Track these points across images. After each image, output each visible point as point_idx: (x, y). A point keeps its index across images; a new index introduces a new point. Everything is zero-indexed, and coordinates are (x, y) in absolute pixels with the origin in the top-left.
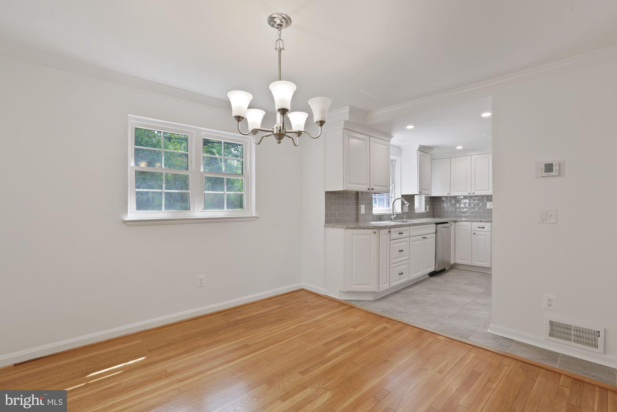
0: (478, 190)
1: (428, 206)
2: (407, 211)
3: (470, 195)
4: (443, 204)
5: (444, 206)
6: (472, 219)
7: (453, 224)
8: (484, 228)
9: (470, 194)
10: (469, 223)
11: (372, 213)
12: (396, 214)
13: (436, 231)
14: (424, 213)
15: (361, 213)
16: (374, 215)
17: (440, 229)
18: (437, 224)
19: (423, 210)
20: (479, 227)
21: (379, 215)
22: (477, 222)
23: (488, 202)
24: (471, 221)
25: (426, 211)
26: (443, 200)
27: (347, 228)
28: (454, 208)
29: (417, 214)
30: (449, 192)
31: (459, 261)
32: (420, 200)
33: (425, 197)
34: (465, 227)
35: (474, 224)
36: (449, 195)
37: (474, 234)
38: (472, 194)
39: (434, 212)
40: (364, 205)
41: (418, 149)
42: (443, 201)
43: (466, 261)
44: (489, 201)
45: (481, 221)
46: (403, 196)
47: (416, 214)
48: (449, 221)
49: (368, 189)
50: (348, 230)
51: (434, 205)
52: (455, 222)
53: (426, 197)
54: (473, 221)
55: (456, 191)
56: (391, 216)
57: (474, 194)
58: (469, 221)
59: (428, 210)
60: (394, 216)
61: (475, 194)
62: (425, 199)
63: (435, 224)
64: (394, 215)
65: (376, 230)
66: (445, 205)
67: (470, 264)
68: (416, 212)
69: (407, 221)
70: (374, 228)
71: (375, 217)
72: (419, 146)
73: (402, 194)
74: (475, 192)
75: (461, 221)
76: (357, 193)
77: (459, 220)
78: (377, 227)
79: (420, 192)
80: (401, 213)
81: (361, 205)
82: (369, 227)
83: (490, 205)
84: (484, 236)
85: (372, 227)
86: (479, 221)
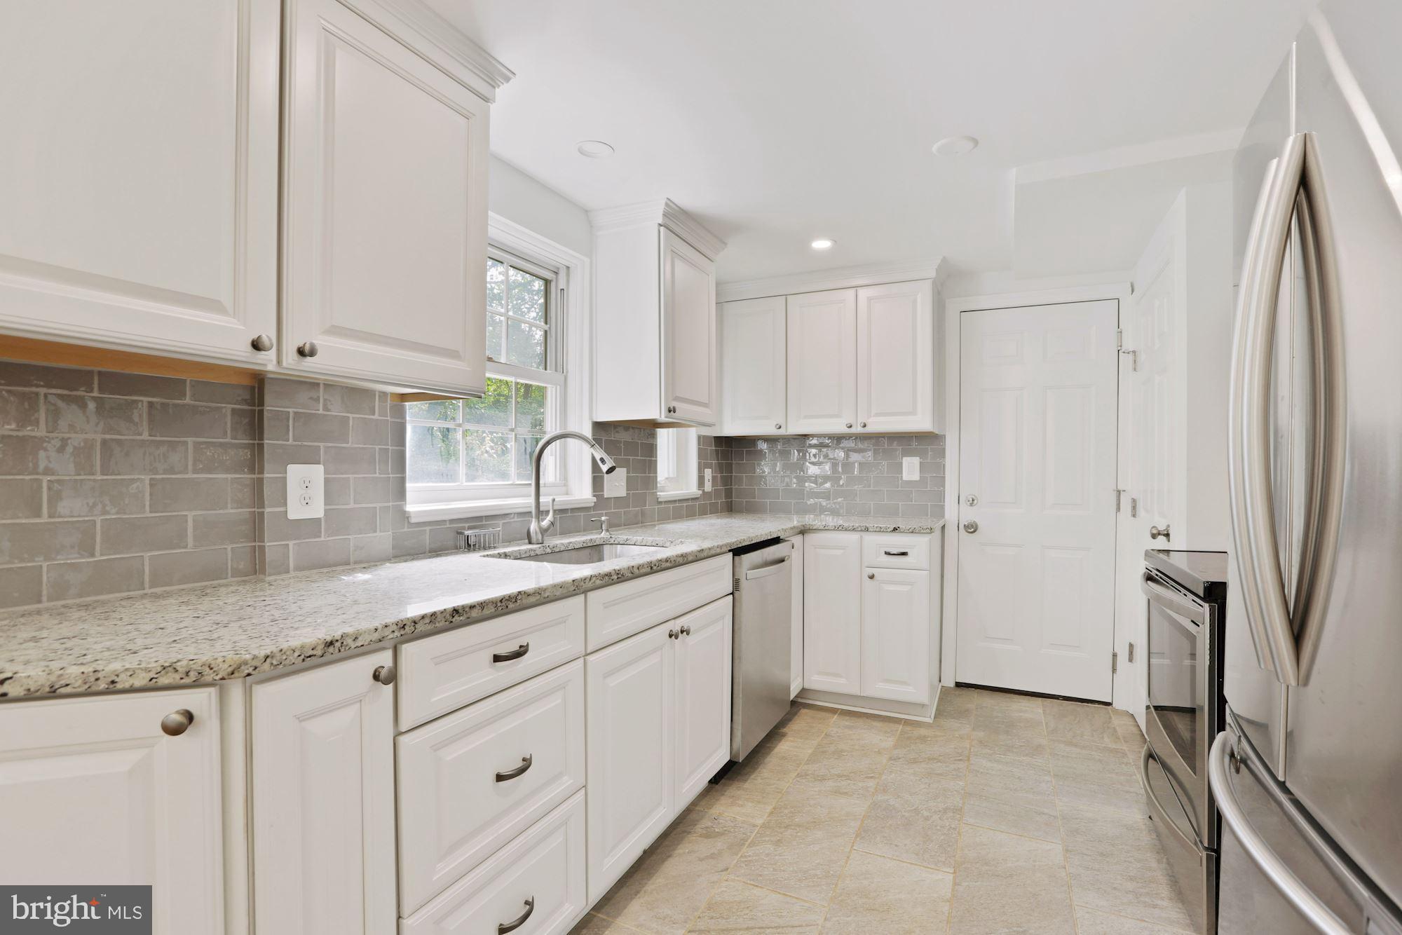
0: (877, 415)
1: (708, 473)
2: (622, 492)
3: (853, 430)
4: (759, 465)
5: (764, 472)
6: (867, 522)
7: (797, 540)
8: (904, 554)
9: (851, 427)
10: (855, 536)
11: (398, 507)
12: (556, 508)
13: (736, 584)
14: (696, 499)
15: (292, 516)
16: (413, 520)
17: (751, 574)
18: (738, 551)
19: (690, 488)
20: (887, 553)
21: (452, 521)
22: (880, 531)
23: (904, 459)
24: (861, 531)
25: (701, 492)
26: (761, 451)
28: (796, 477)
29: (666, 502)
30: (781, 421)
31: (816, 681)
32: (681, 448)
33: (699, 437)
34: (839, 552)
35: (870, 538)
36: (782, 432)
37: (872, 577)
38: (858, 429)
39: (729, 493)
40: (320, 467)
41: (660, 221)
42: (761, 454)
43: (843, 681)
45: (895, 529)
46: (599, 427)
47: (661, 503)
48: (785, 530)
49: (256, 345)
51: (729, 468)
52: (803, 532)
53: (702, 439)
54: (867, 530)
55: (805, 417)
57: (865, 426)
58: (854, 530)
59: (708, 487)
60: (545, 523)
61: (869, 429)
62: (699, 444)
63: (731, 554)
64: (540, 513)
65: (193, 702)
66: (767, 470)
67: (856, 692)
68: (660, 500)
69: (612, 542)
70: (164, 680)
71: (428, 528)
72: (667, 204)
73: (595, 420)
74: (870, 420)
75: (822, 528)
76: (253, 388)
77: (817, 523)
78: (208, 669)
79: (670, 411)
80: (593, 504)
81: (289, 467)
82: (113, 682)
83: (911, 468)
84: (905, 588)
85: (144, 678)
86: (889, 530)
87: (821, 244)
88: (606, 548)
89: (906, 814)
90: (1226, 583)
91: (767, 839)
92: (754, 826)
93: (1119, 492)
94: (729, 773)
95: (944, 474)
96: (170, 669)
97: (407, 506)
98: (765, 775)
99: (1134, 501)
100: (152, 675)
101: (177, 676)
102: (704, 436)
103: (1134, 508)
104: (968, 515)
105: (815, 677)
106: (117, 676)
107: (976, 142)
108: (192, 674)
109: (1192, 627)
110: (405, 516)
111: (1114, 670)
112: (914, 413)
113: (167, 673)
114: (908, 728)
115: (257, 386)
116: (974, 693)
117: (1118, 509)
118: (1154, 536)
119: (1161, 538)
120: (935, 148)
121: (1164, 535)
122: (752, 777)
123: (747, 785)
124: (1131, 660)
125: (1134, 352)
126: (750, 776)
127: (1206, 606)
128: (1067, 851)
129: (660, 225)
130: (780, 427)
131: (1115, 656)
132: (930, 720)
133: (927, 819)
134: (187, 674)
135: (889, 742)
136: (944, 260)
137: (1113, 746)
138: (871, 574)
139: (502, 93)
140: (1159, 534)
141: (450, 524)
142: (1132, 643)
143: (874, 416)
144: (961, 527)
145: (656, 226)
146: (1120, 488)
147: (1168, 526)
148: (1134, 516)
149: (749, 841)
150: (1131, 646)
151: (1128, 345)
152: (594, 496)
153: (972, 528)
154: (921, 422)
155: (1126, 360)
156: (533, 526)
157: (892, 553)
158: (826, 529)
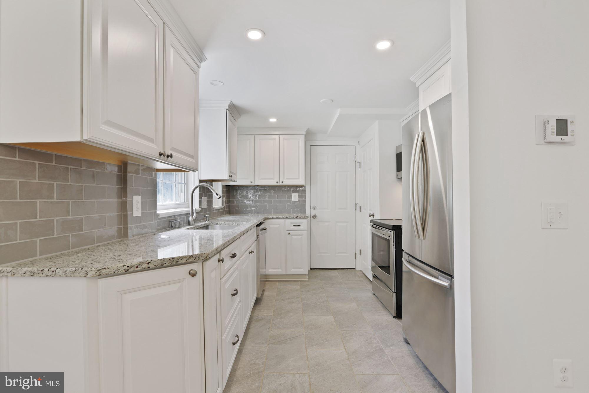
0: (287, 179)
2: (206, 207)
3: (279, 184)
6: (287, 215)
8: (299, 225)
10: (283, 220)
11: (156, 212)
13: (257, 236)
15: (134, 215)
16: (160, 217)
19: (220, 205)
20: (294, 225)
22: (292, 218)
24: (285, 218)
25: (222, 207)
27: (101, 274)
30: (252, 180)
34: (277, 226)
35: (288, 221)
36: (253, 184)
37: (289, 234)
38: (280, 184)
39: (229, 206)
40: (140, 197)
41: (227, 108)
43: (280, 270)
44: (294, 193)
45: (296, 217)
49: (161, 154)
50: (102, 282)
51: (229, 197)
52: (265, 219)
54: (287, 218)
55: (261, 179)
56: (189, 217)
57: (277, 183)
58: (283, 218)
59: (224, 204)
61: (284, 184)
62: (222, 188)
63: (256, 227)
65: (195, 267)
67: (284, 273)
68: (214, 209)
69: (212, 224)
70: (190, 260)
71: (162, 220)
72: (230, 102)
73: (200, 179)
74: (284, 181)
75: (271, 218)
76: (121, 166)
77: (270, 216)
78: (201, 256)
79: (230, 177)
80: (200, 211)
81: (134, 196)
82: (177, 262)
83: (295, 197)
84: (300, 237)
85: (185, 260)
86: (294, 218)
87: (273, 120)
88: (210, 226)
89: (313, 305)
90: (401, 226)
91: (277, 318)
92: (271, 316)
93: (356, 204)
94: (258, 301)
95: (306, 199)
96: (192, 257)
97: (158, 211)
98: (265, 302)
99: (360, 207)
100: (187, 259)
101: (193, 259)
102: (223, 185)
103: (360, 209)
104: (314, 212)
105: (270, 270)
106: (178, 260)
107: (333, 101)
108: (197, 258)
109: (388, 238)
110: (158, 215)
111: (356, 258)
112: (299, 179)
113: (191, 258)
114: (302, 283)
115: (122, 165)
116: (317, 271)
117: (356, 209)
118: (370, 216)
119: (372, 217)
120: (321, 101)
121: (372, 216)
122: (262, 303)
123: (261, 306)
124: (360, 254)
125: (360, 162)
126: (261, 303)
127: (392, 231)
128: (357, 305)
129: (227, 109)
130: (252, 182)
131: (356, 254)
132: (307, 280)
133: (320, 305)
134: (196, 258)
135: (298, 287)
136: (308, 129)
137: (359, 279)
138: (289, 233)
139: (202, 65)
140: (371, 216)
141: (168, 218)
142: (361, 249)
143: (286, 179)
144: (311, 216)
145: (226, 110)
146: (356, 203)
147: (373, 213)
148: (360, 211)
149: (272, 320)
150: (360, 250)
151: (358, 160)
152: (200, 208)
153: (314, 217)
154: (300, 181)
155: (358, 164)
156: (191, 219)
157: (295, 225)
158: (273, 218)
